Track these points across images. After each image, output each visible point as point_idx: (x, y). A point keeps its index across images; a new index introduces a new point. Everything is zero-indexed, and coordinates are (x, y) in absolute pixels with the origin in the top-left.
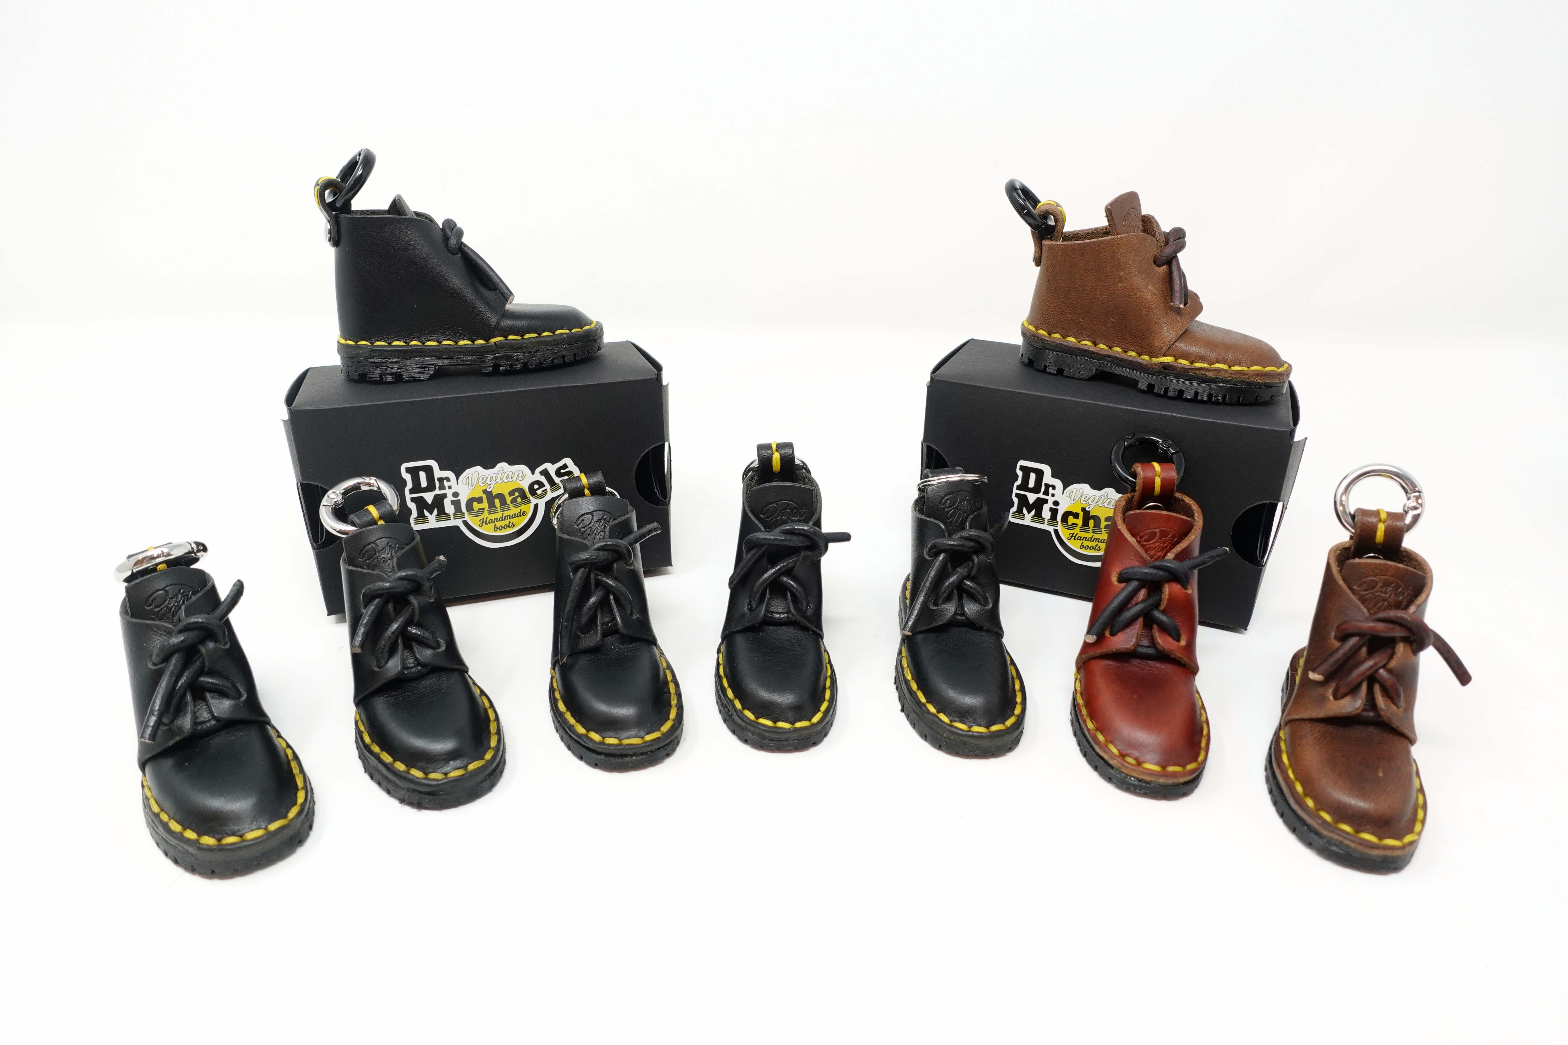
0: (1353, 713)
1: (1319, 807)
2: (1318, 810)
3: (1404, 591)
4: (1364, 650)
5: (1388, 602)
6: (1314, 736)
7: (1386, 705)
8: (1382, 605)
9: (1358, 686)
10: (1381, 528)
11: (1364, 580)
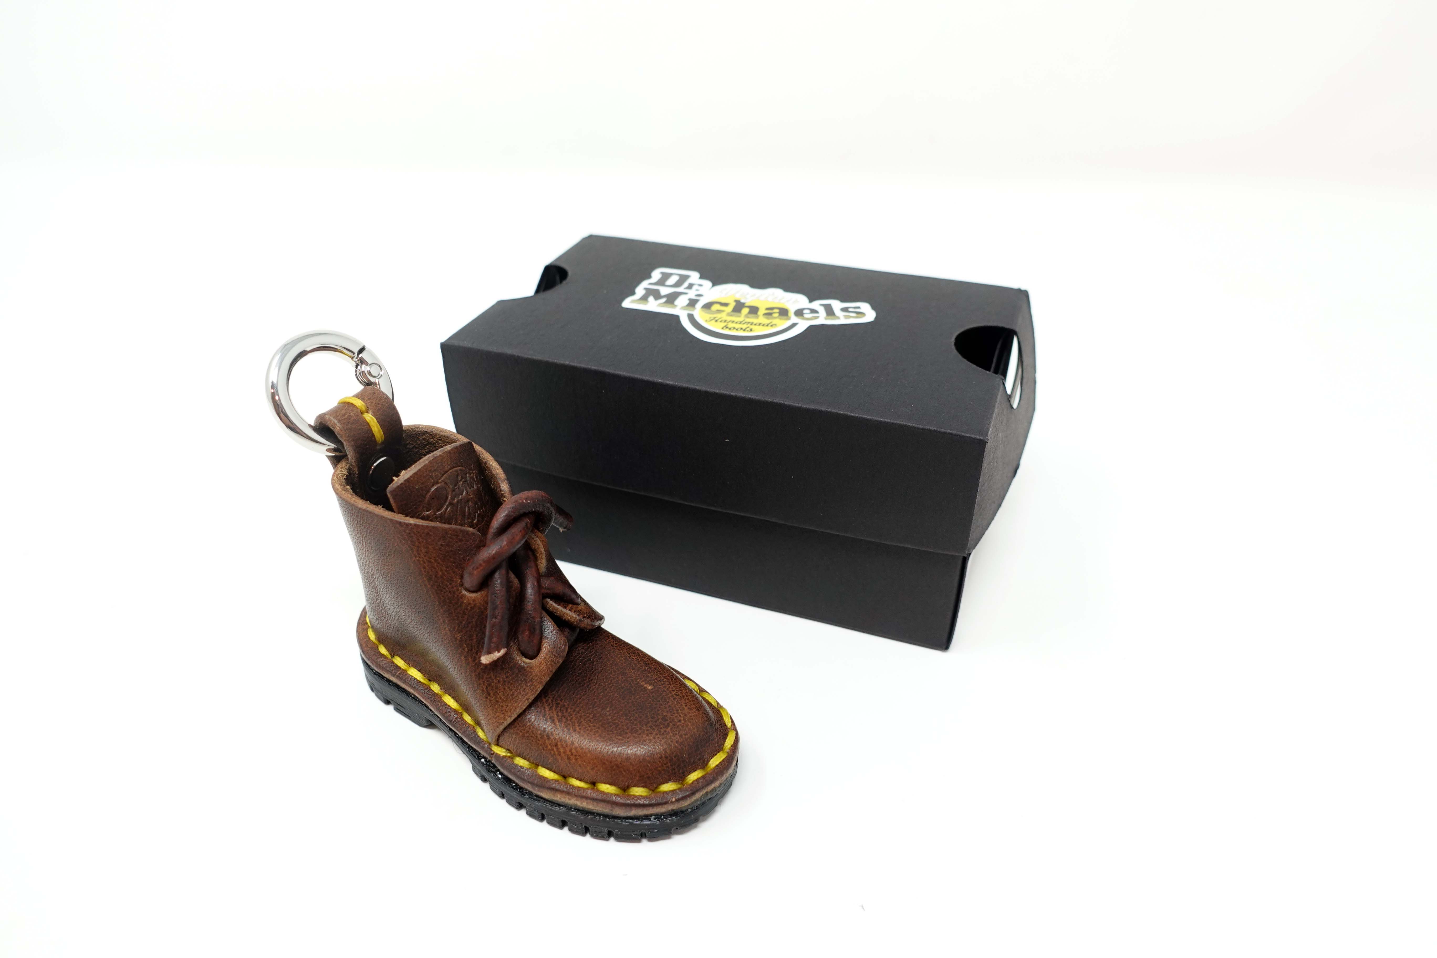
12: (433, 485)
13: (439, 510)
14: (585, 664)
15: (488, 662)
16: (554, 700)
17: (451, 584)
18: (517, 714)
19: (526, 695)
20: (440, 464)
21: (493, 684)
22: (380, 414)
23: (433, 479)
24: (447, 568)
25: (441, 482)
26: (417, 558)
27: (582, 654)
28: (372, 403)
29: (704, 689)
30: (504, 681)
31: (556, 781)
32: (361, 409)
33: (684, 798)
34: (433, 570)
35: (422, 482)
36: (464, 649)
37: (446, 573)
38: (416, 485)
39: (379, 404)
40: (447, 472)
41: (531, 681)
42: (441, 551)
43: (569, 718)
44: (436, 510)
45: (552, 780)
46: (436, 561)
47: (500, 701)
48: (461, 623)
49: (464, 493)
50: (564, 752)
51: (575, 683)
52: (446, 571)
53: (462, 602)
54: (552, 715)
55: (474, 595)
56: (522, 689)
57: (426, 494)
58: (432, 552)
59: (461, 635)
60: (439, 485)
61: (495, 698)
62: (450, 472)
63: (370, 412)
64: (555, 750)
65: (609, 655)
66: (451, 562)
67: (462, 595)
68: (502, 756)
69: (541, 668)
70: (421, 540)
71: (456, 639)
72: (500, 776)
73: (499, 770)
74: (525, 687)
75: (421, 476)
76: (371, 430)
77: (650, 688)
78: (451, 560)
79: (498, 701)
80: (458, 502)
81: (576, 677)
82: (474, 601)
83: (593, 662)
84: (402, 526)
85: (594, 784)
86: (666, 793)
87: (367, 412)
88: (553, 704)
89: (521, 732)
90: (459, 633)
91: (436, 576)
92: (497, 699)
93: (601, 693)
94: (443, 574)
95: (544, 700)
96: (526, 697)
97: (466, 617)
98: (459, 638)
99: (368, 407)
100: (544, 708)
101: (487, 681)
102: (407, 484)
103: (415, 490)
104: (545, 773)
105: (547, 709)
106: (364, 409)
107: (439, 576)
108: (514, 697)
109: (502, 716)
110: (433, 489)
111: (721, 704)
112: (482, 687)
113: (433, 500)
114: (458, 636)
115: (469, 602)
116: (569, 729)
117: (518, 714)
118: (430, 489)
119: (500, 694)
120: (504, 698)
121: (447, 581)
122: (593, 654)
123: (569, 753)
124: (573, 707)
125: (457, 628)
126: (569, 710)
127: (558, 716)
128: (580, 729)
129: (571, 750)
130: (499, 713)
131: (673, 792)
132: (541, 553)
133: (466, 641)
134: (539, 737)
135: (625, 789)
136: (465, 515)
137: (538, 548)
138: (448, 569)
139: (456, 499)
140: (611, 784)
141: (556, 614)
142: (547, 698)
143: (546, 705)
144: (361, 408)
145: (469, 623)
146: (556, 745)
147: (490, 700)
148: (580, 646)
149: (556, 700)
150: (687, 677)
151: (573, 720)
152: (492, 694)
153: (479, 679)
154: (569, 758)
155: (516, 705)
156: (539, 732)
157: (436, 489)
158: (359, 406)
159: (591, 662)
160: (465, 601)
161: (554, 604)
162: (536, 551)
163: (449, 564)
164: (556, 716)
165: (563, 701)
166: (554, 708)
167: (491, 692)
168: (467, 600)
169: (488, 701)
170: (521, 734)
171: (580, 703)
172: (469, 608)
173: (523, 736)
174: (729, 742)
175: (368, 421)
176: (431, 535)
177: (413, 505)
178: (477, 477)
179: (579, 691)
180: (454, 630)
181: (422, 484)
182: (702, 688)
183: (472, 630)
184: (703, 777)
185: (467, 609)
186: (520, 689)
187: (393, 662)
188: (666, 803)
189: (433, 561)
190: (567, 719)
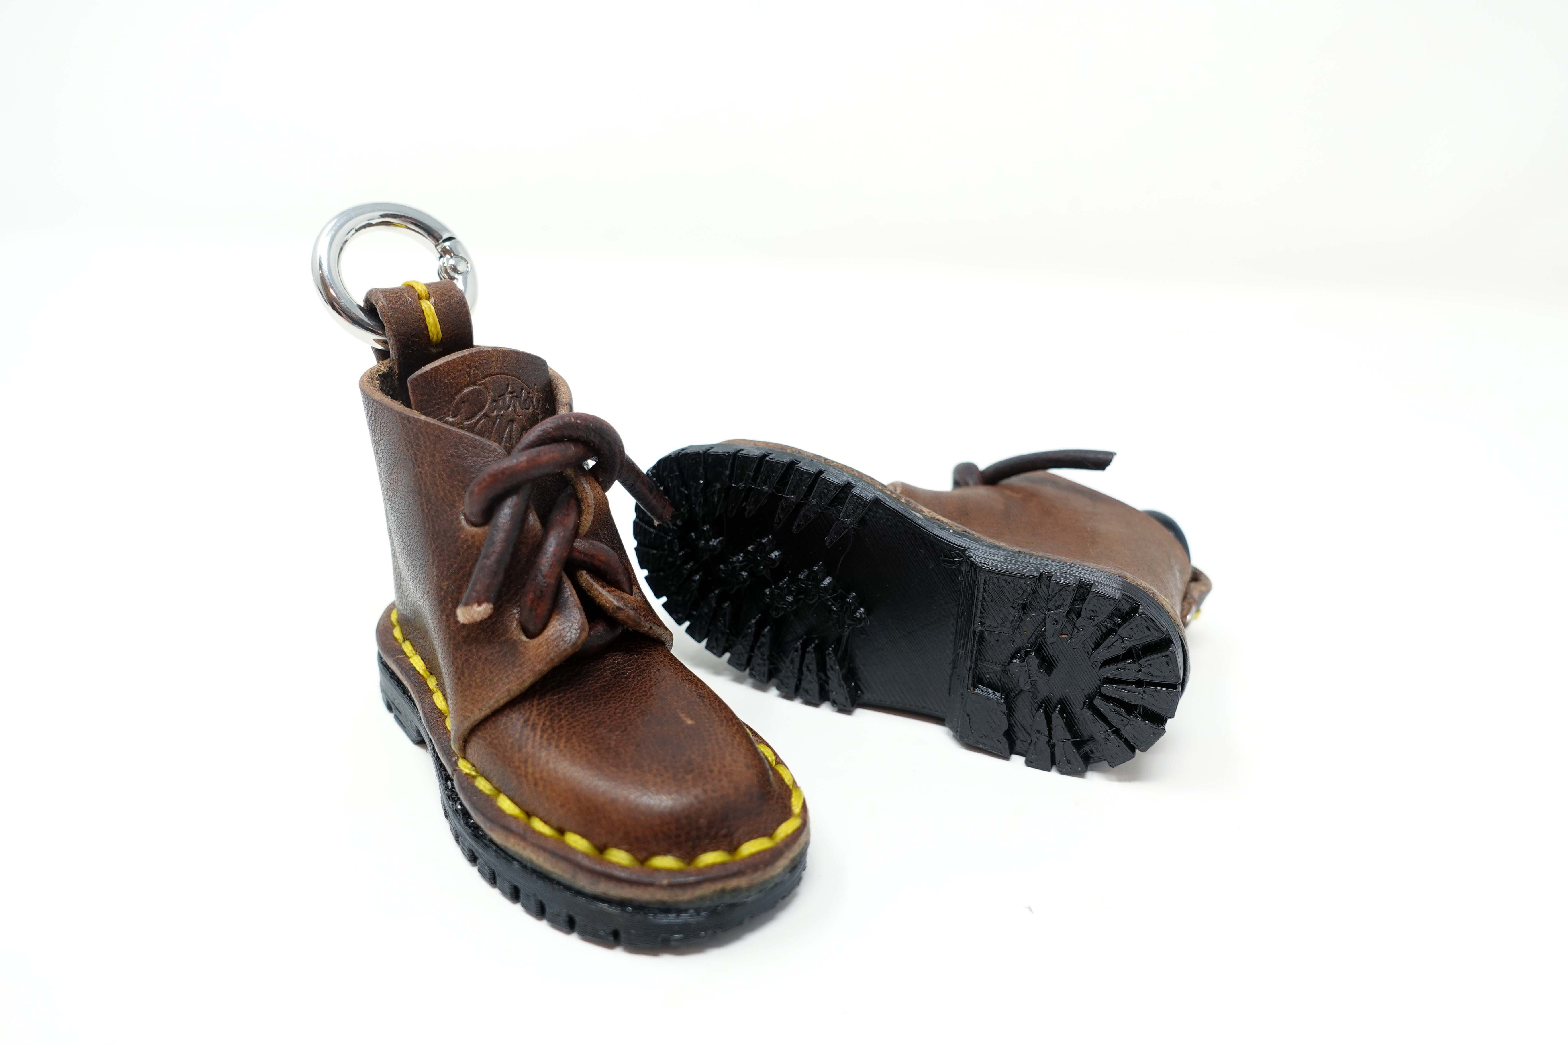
0: (580, 642)
1: (644, 854)
2: (643, 861)
3: (531, 395)
4: (533, 519)
5: (518, 423)
6: (539, 728)
7: (622, 599)
8: (511, 431)
9: (559, 590)
10: (428, 307)
11: (458, 397)
12: (467, 386)
13: (468, 419)
14: (615, 677)
15: (466, 622)
16: (549, 706)
17: (451, 510)
18: (489, 708)
19: (508, 684)
20: (485, 361)
21: (471, 660)
22: (441, 306)
23: (469, 376)
24: (452, 487)
25: (480, 385)
26: (420, 470)
27: (617, 664)
28: (437, 291)
29: (782, 761)
30: (486, 659)
31: (515, 818)
32: (419, 293)
33: (683, 886)
34: (434, 488)
35: (453, 376)
36: (447, 604)
37: (449, 495)
38: (445, 378)
39: (445, 295)
40: (491, 375)
41: (521, 665)
42: (449, 463)
43: (557, 731)
44: (464, 418)
45: (510, 816)
46: (440, 474)
47: (474, 685)
48: (452, 566)
49: (510, 409)
50: (533, 774)
51: (591, 695)
52: (449, 491)
53: (459, 537)
54: (537, 722)
55: (475, 529)
56: (506, 675)
57: (456, 394)
58: (438, 463)
59: (449, 585)
60: (475, 387)
61: (469, 681)
62: (497, 378)
63: (432, 300)
64: (523, 768)
65: (654, 675)
66: (458, 480)
67: (461, 527)
68: (464, 773)
69: (539, 650)
70: (428, 443)
71: (441, 589)
72: (459, 807)
73: (459, 799)
74: (510, 672)
75: (454, 367)
76: (424, 320)
77: (690, 722)
78: (459, 478)
79: (470, 685)
80: (497, 415)
81: (595, 689)
82: (473, 537)
83: (627, 678)
84: (409, 422)
85: (561, 831)
86: (658, 870)
87: (428, 299)
88: (545, 710)
89: (490, 736)
90: (447, 580)
91: (436, 497)
92: (471, 682)
93: (619, 713)
94: (445, 494)
95: (536, 702)
96: (508, 686)
97: (459, 558)
98: (445, 588)
99: (429, 294)
100: (532, 711)
101: (466, 655)
102: (434, 374)
103: (442, 384)
104: (506, 804)
105: (535, 713)
106: (423, 294)
107: (439, 496)
108: (492, 683)
109: (470, 707)
110: (467, 390)
111: (799, 784)
112: (458, 662)
113: (463, 404)
114: (445, 584)
115: (467, 537)
116: (550, 744)
117: (493, 709)
118: (462, 389)
119: (477, 676)
120: (480, 682)
121: (448, 505)
122: (633, 668)
123: (538, 776)
124: (571, 720)
125: (445, 573)
126: (563, 722)
127: (544, 724)
128: (565, 747)
129: (541, 772)
130: (468, 702)
131: (669, 872)
132: (588, 506)
133: (452, 594)
134: (509, 746)
135: (601, 849)
136: (503, 435)
137: (586, 498)
138: (452, 490)
139: (495, 412)
140: (584, 836)
141: (589, 593)
142: (541, 701)
143: (535, 708)
144: (421, 292)
145: (461, 568)
146: (526, 762)
147: (462, 683)
148: (620, 656)
149: (553, 706)
150: (765, 742)
151: (561, 734)
152: (466, 675)
153: (456, 651)
154: (536, 784)
155: (491, 694)
156: (511, 740)
157: (471, 392)
158: (418, 289)
159: (626, 677)
160: (462, 536)
161: (589, 578)
162: (582, 502)
163: (455, 483)
164: (541, 724)
165: (561, 710)
166: (544, 714)
167: (466, 671)
168: (465, 534)
169: (460, 683)
170: (489, 739)
171: (583, 718)
172: (465, 546)
173: (491, 743)
174: (786, 829)
175: (423, 308)
176: (441, 439)
177: (436, 404)
178: (538, 402)
179: (590, 705)
180: (441, 576)
181: (453, 378)
182: (780, 759)
183: (463, 578)
184: (723, 864)
185: (462, 547)
186: (504, 673)
187: (401, 647)
188: (651, 885)
189: (437, 475)
190: (554, 732)
